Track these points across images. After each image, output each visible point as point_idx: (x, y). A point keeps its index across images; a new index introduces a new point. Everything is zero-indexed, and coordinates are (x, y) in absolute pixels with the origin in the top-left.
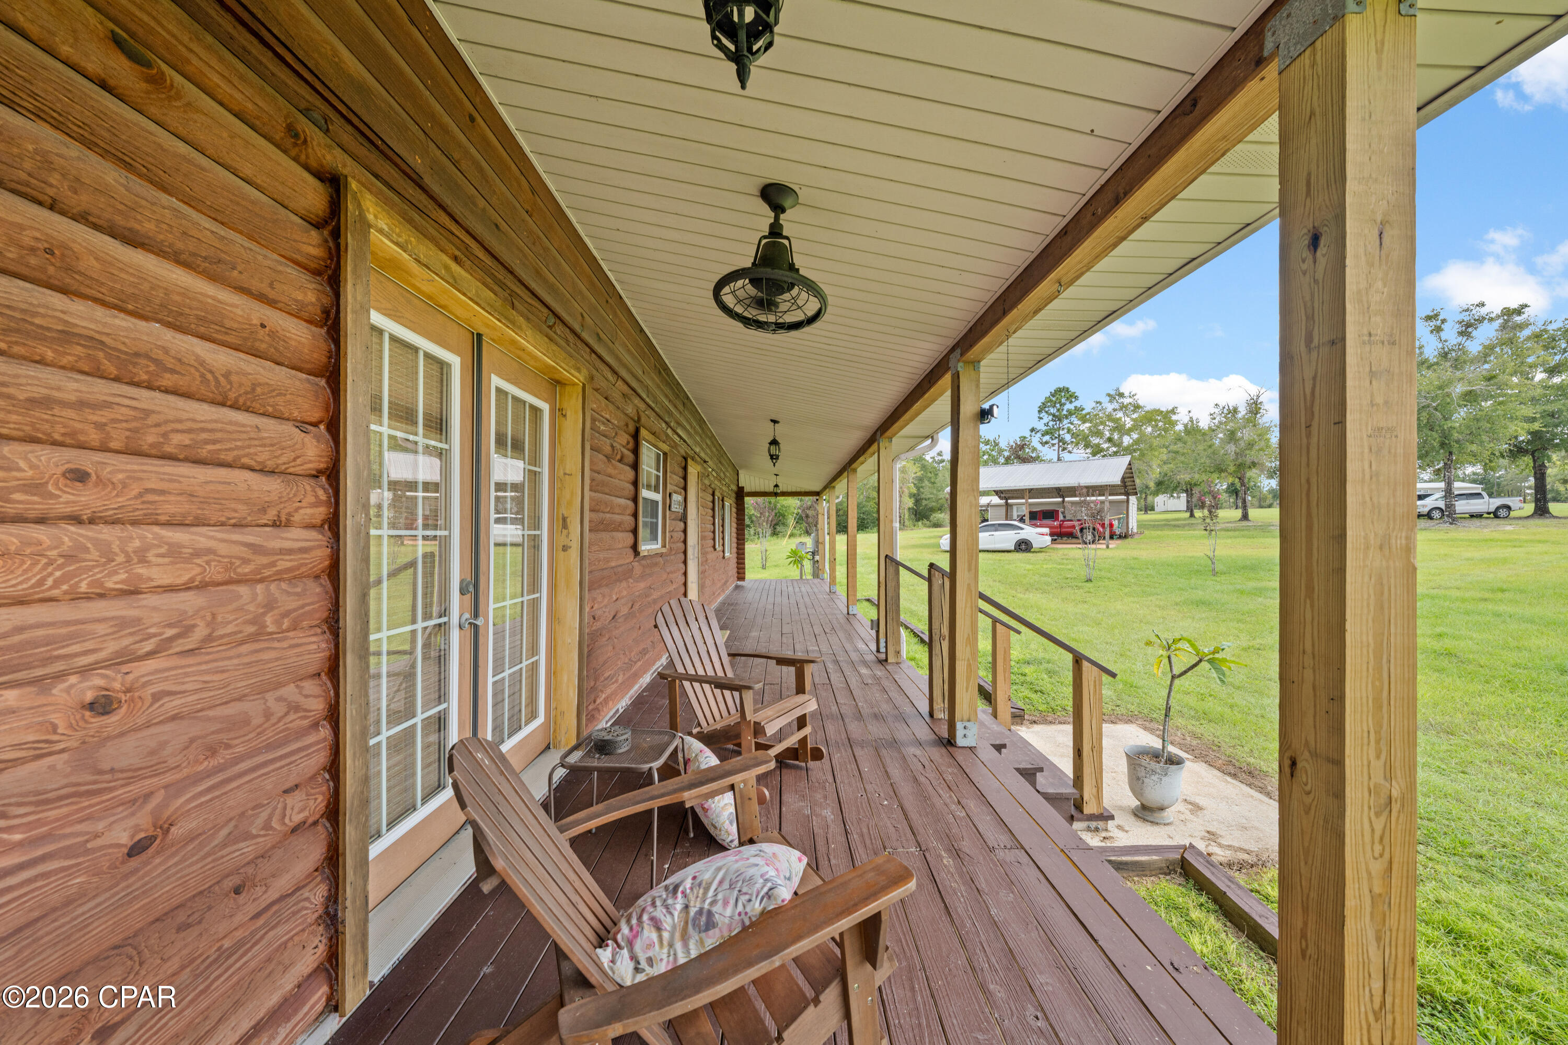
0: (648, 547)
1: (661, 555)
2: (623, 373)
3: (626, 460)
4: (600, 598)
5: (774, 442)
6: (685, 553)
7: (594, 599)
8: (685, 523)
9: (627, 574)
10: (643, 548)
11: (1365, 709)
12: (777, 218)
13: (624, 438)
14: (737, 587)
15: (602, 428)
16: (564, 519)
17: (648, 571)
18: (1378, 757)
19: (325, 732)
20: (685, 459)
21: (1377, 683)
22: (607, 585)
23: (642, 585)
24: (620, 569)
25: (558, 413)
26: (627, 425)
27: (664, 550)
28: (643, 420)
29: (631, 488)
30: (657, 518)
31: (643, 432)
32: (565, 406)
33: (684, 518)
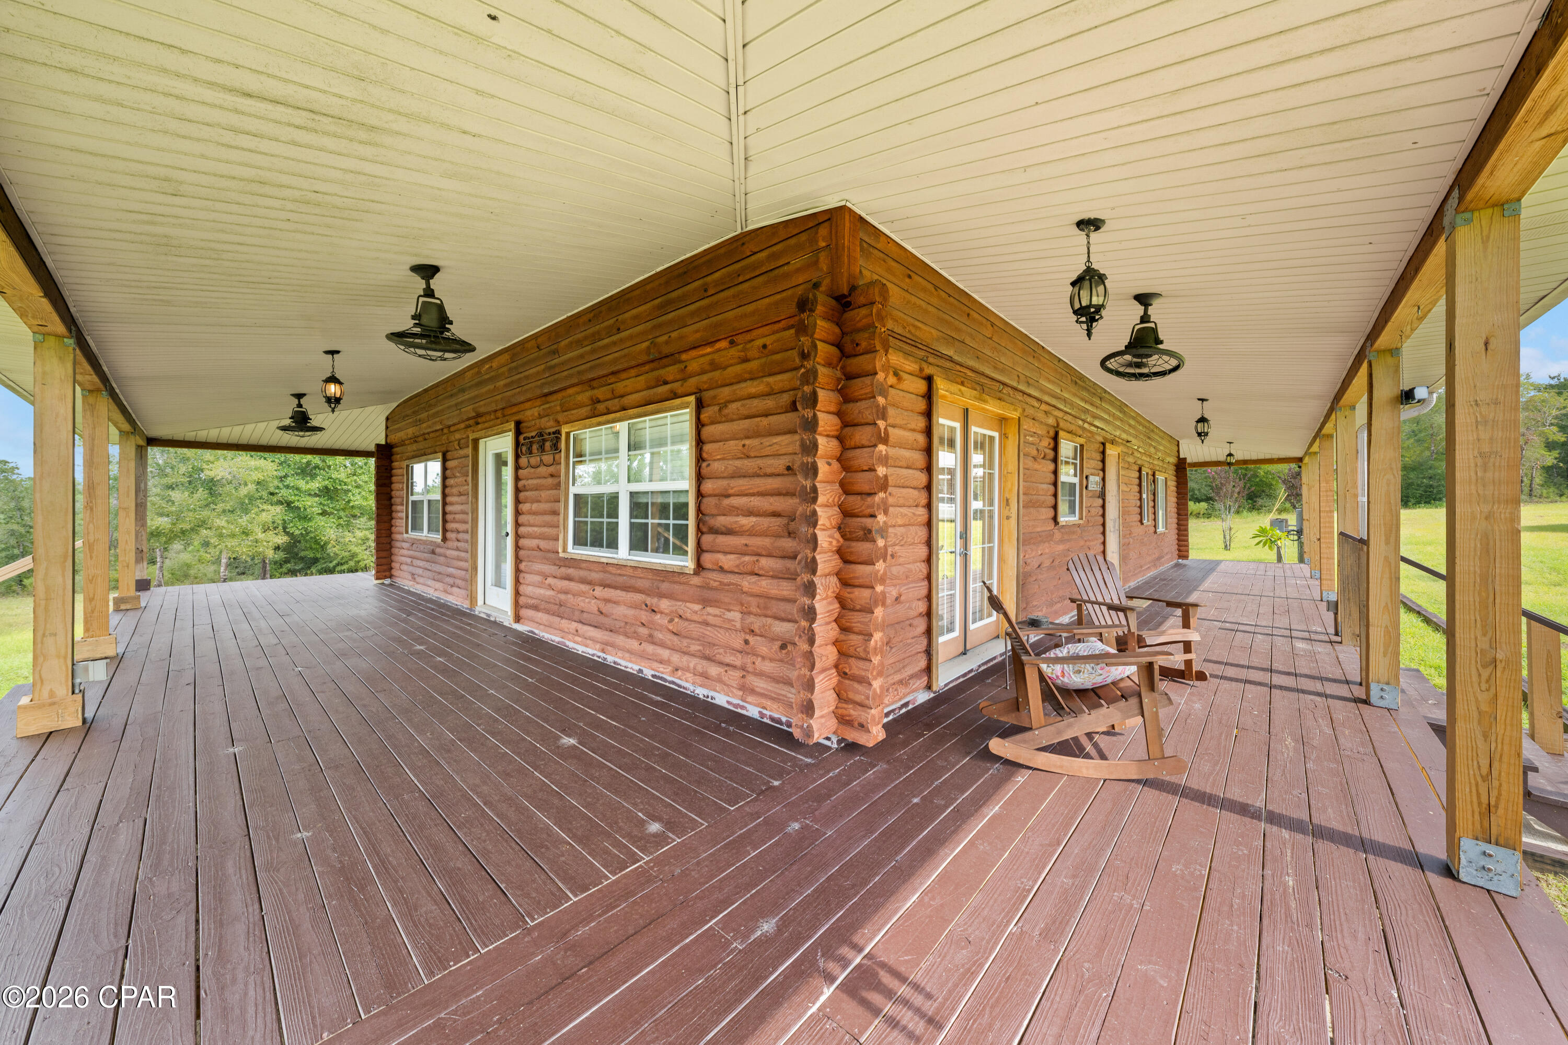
0: (1067, 519)
1: (1079, 526)
2: (1046, 398)
3: (1048, 457)
4: (1029, 551)
5: (1203, 420)
6: (1104, 525)
7: (1026, 551)
8: (1104, 500)
9: (1049, 537)
10: (1062, 519)
11: (1472, 607)
12: (1146, 311)
13: (1046, 442)
14: (1177, 565)
15: (1031, 439)
16: (1007, 500)
17: (1066, 537)
18: (1484, 635)
19: (926, 583)
20: (1104, 444)
21: (1484, 594)
22: (1034, 544)
23: (1061, 547)
24: (1043, 534)
25: (1004, 436)
26: (1048, 432)
27: (1081, 522)
28: (1062, 424)
29: (1052, 476)
30: (1075, 496)
31: (1061, 434)
32: (1007, 431)
33: (1103, 495)
